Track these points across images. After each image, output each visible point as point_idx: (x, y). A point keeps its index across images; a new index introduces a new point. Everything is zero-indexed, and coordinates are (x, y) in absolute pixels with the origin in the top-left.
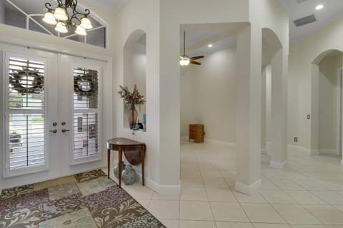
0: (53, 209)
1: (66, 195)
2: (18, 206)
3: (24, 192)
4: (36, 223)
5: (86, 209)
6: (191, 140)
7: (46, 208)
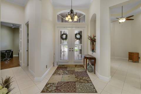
0: (67, 72)
1: (71, 70)
2: (61, 69)
3: (63, 66)
4: (63, 74)
5: (74, 75)
6: (129, 60)
7: (66, 72)
